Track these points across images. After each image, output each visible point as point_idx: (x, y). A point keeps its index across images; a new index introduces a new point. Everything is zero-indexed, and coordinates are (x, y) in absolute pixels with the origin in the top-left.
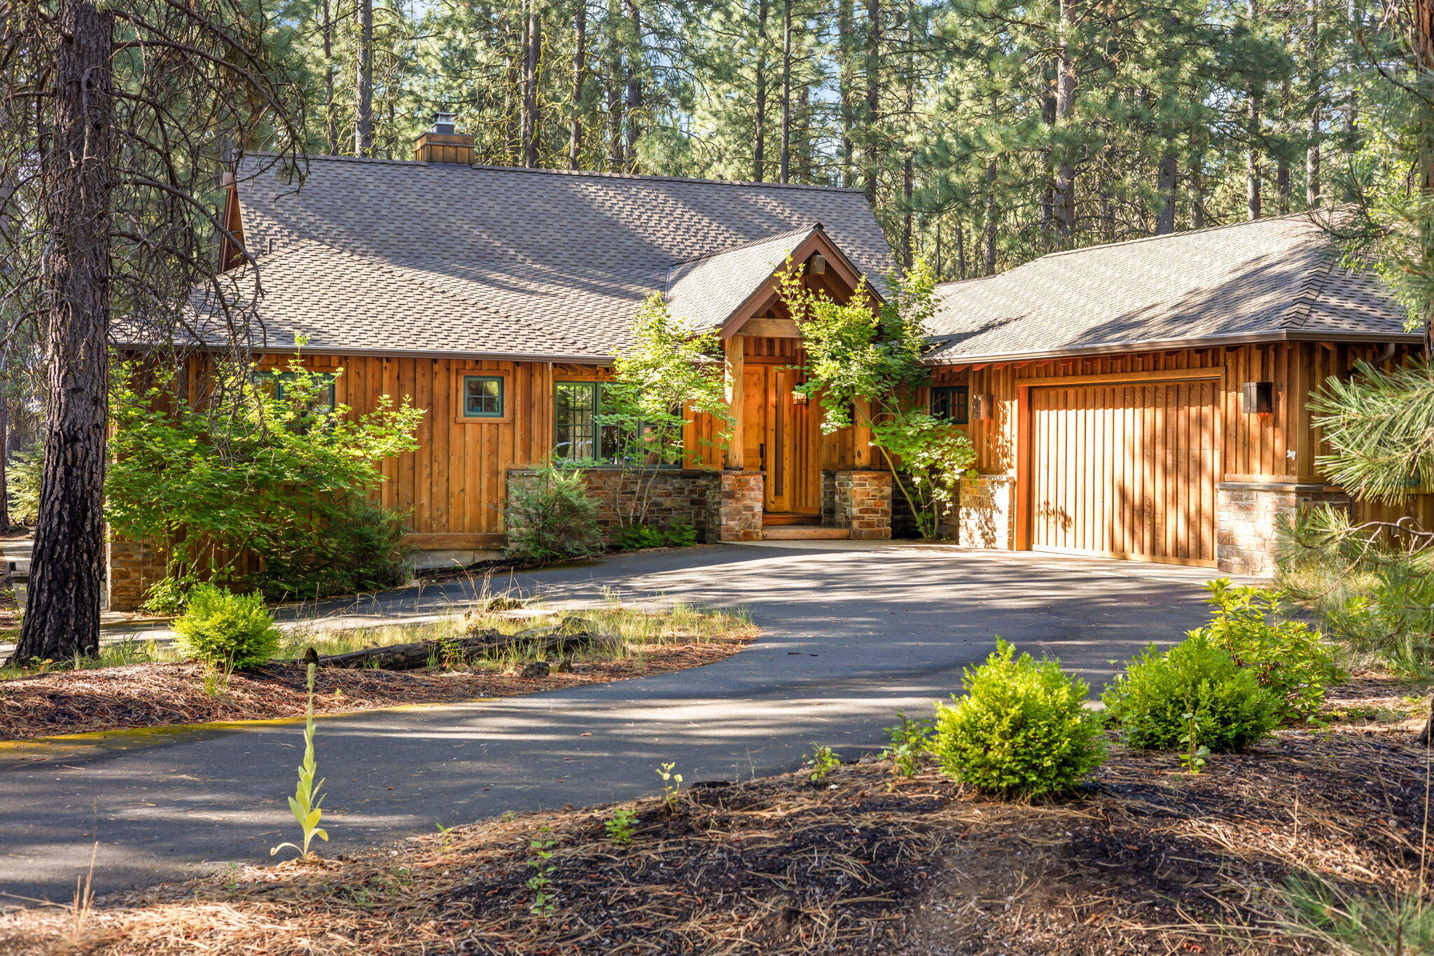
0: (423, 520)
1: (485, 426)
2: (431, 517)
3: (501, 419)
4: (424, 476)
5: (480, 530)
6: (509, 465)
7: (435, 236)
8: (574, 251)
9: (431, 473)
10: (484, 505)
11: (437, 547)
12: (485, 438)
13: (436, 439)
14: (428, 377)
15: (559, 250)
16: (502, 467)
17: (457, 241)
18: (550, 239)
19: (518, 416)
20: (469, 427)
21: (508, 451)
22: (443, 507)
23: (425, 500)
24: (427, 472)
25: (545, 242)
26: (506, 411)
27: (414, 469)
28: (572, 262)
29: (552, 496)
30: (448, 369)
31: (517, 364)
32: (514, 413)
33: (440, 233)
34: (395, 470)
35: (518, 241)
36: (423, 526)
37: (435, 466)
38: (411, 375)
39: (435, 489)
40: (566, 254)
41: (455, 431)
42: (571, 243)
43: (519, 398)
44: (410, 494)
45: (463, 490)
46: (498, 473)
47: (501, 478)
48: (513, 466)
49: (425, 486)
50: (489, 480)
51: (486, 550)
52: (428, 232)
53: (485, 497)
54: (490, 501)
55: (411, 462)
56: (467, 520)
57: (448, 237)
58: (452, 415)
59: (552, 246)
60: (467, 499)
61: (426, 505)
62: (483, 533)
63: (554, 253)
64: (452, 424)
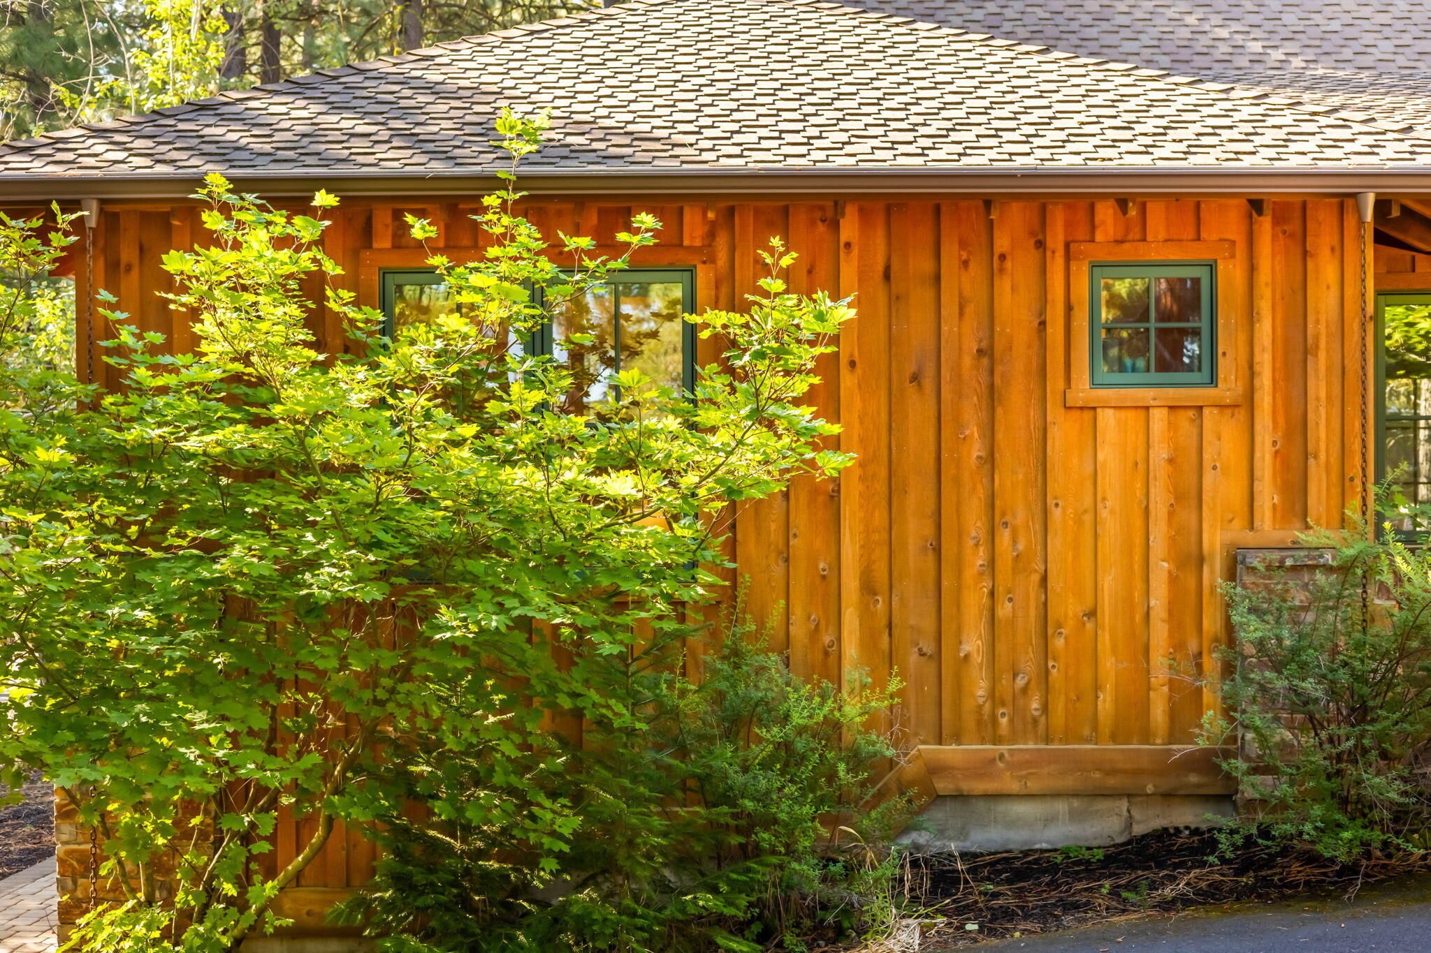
0: (968, 705)
1: (1159, 417)
2: (991, 694)
3: (1210, 392)
4: (970, 574)
5: (1146, 737)
6: (1238, 533)
7: (1074, 26)
8: (1407, 38)
9: (992, 562)
10: (1159, 660)
11: (1014, 787)
12: (1160, 453)
13: (1005, 457)
14: (977, 269)
15: (1369, 39)
16: (1215, 540)
17: (1126, 33)
18: (1347, 19)
19: (1265, 380)
20: (1107, 418)
21: (1234, 491)
22: (1029, 663)
23: (973, 644)
24: (979, 559)
25: (1335, 25)
26: (1225, 366)
27: (938, 550)
28: (1401, 61)
29: (1383, 630)
30: (1040, 245)
31: (1256, 205)
32: (1252, 373)
33: (1087, 19)
34: (880, 554)
35: (1269, 26)
36: (970, 722)
37: (1004, 537)
38: (927, 266)
39: (1005, 609)
40: (1387, 46)
41: (1063, 430)
42: (1399, 25)
43: (1265, 329)
44: (929, 624)
45: (1092, 614)
46: (1201, 560)
47: (1213, 574)
48: (1249, 538)
49: (974, 602)
50: (1173, 580)
51: (1168, 796)
52: (1059, 19)
53: (1160, 634)
54: (1178, 646)
55: (929, 531)
56: (1106, 703)
57: (1105, 26)
58: (1055, 381)
59: (1350, 32)
60: (1105, 639)
61: (977, 659)
62: (1158, 745)
63: (1356, 46)
64: (1055, 412)
